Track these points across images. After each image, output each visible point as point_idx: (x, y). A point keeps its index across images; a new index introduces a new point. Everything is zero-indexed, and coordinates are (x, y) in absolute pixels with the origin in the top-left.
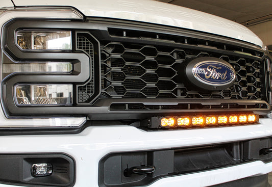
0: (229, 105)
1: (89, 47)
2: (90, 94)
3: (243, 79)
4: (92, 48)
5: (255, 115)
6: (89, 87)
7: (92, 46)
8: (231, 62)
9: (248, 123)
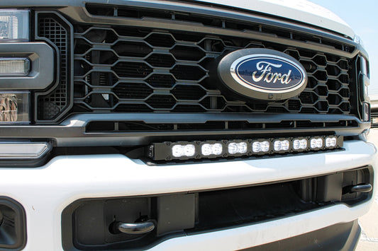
0: (295, 123)
1: (61, 34)
2: (60, 107)
3: (322, 83)
4: (64, 36)
5: (338, 137)
6: (58, 95)
7: (64, 32)
8: (302, 58)
9: (325, 150)
